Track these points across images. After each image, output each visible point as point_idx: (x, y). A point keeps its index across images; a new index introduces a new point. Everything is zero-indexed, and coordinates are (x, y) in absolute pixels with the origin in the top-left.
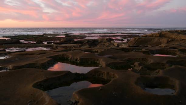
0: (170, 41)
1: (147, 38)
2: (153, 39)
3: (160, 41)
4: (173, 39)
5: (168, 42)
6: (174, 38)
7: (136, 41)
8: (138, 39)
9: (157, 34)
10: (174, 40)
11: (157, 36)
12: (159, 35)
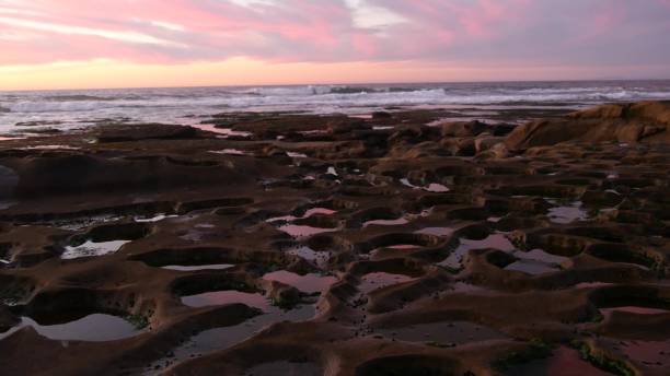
0: (647, 135)
1: (581, 121)
2: (594, 125)
3: (617, 132)
4: (661, 127)
5: (640, 137)
6: (666, 123)
7: (532, 133)
8: (537, 128)
9: (613, 109)
10: (664, 130)
11: (614, 113)
12: (620, 112)
